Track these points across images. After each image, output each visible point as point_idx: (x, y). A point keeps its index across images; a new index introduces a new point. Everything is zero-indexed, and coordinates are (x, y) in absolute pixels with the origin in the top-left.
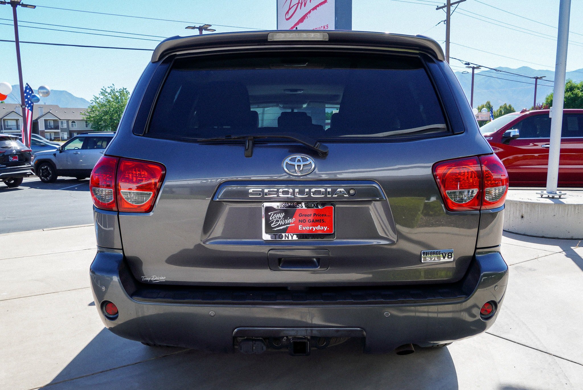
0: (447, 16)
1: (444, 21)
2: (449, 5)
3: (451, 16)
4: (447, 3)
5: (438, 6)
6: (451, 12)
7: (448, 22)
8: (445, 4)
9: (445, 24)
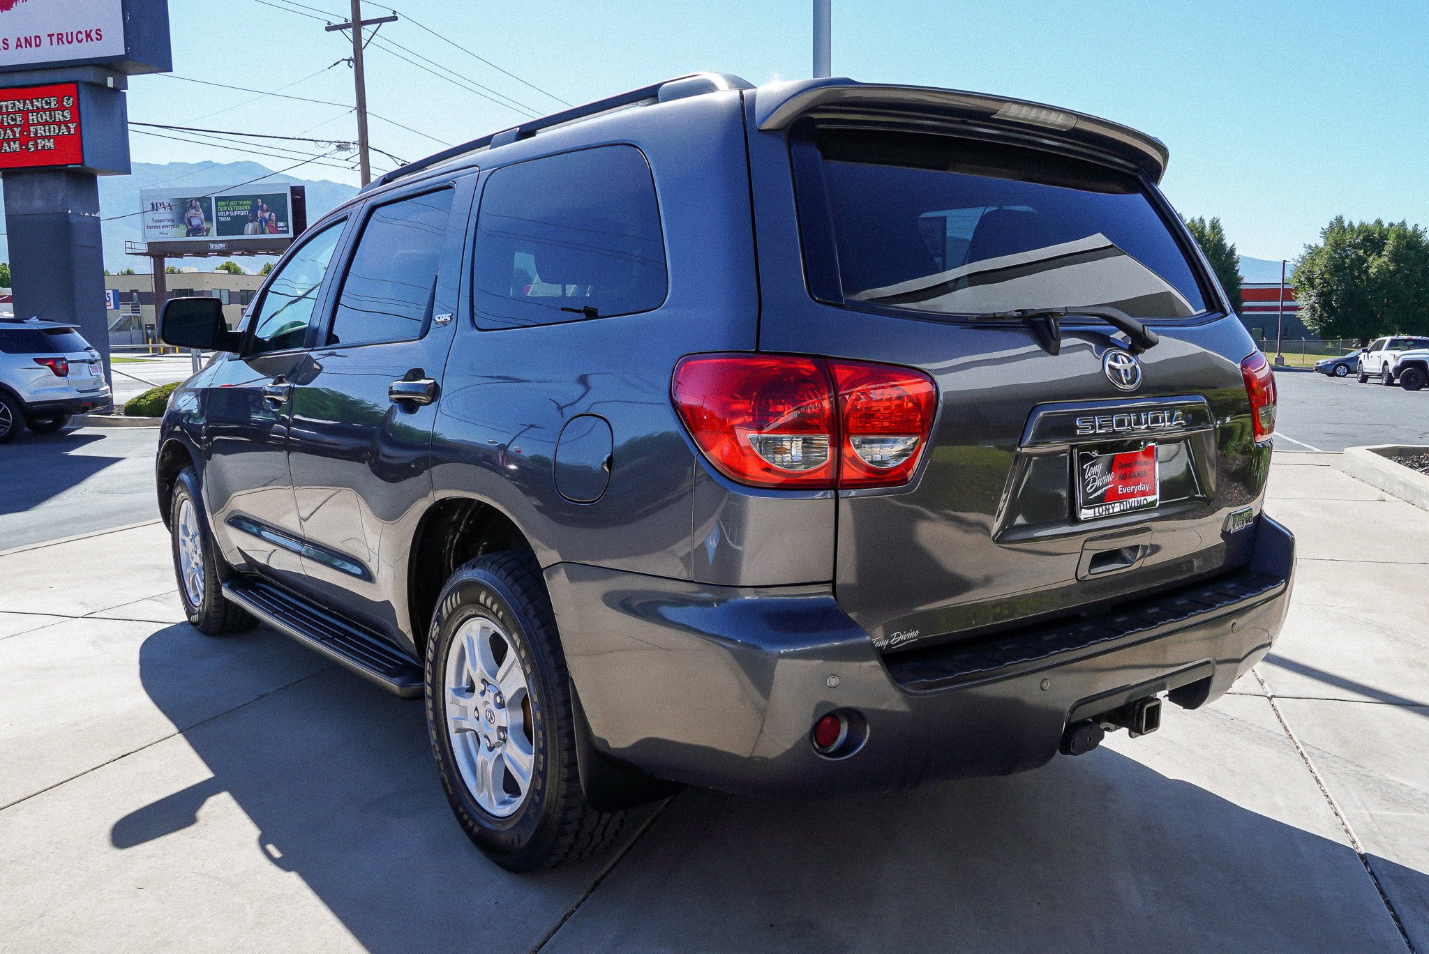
0: (354, 50)
1: (349, 60)
2: (357, 24)
3: (363, 51)
4: (353, 20)
5: (329, 23)
6: (364, 43)
7: (357, 62)
8: (346, 20)
9: (351, 67)
